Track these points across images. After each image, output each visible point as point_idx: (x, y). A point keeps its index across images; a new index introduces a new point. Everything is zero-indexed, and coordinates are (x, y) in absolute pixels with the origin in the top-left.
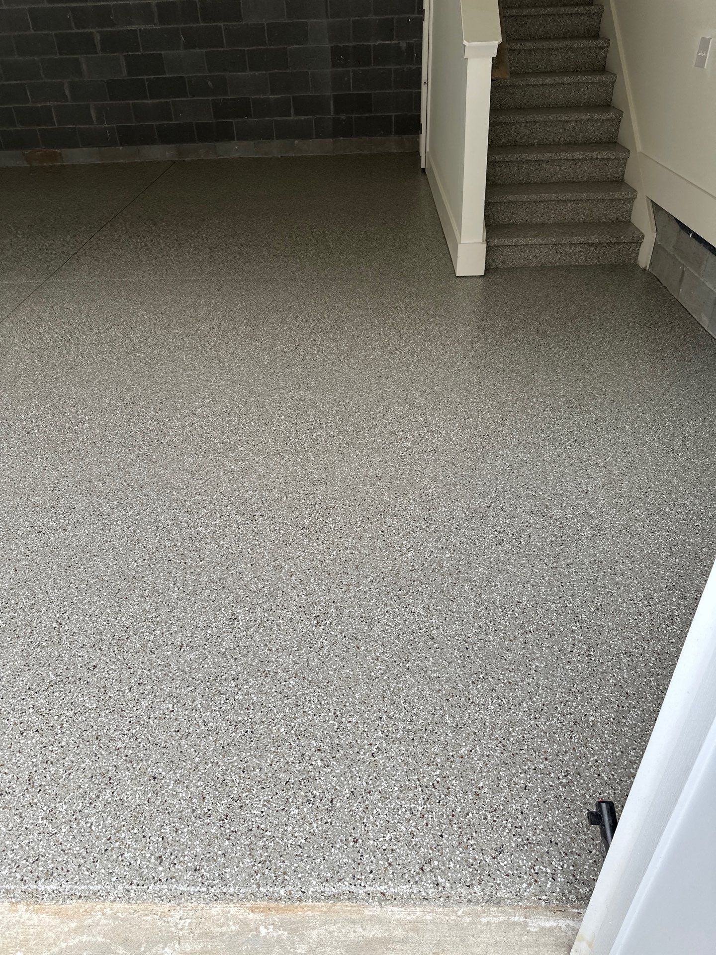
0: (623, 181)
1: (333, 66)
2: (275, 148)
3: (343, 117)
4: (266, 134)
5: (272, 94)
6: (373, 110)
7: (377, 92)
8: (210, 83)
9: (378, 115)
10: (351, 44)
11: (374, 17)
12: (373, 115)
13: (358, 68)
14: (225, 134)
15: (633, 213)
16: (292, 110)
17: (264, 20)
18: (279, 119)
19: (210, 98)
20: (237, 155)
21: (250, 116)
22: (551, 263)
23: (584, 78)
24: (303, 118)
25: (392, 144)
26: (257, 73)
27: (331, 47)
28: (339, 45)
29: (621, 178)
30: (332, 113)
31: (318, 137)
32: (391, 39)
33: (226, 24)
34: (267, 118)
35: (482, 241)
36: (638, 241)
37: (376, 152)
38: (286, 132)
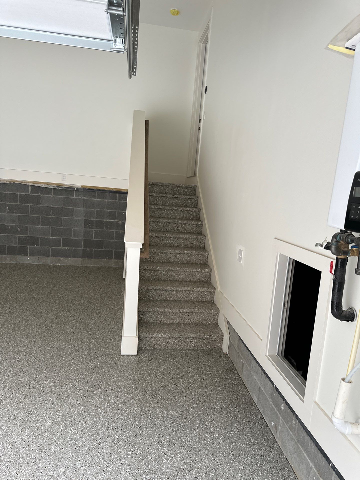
0: (213, 302)
1: (85, 228)
2: (50, 261)
3: (88, 249)
4: (46, 254)
5: (51, 236)
6: (104, 247)
7: (106, 240)
8: (18, 229)
9: (106, 250)
10: (94, 219)
11: (106, 210)
12: (103, 250)
13: (97, 230)
14: (23, 252)
15: (219, 320)
16: (61, 244)
17: (51, 205)
18: (53, 247)
19: (18, 235)
20: (28, 262)
21: (38, 245)
22: (176, 347)
23: (194, 252)
24: (66, 248)
25: (112, 263)
26: (44, 227)
27: (85, 220)
28: (89, 219)
29: (212, 300)
30: (83, 247)
31: (74, 257)
32: (115, 220)
33: (31, 205)
34: (47, 247)
35: (136, 336)
36: (221, 338)
37: (104, 266)
38: (56, 254)
